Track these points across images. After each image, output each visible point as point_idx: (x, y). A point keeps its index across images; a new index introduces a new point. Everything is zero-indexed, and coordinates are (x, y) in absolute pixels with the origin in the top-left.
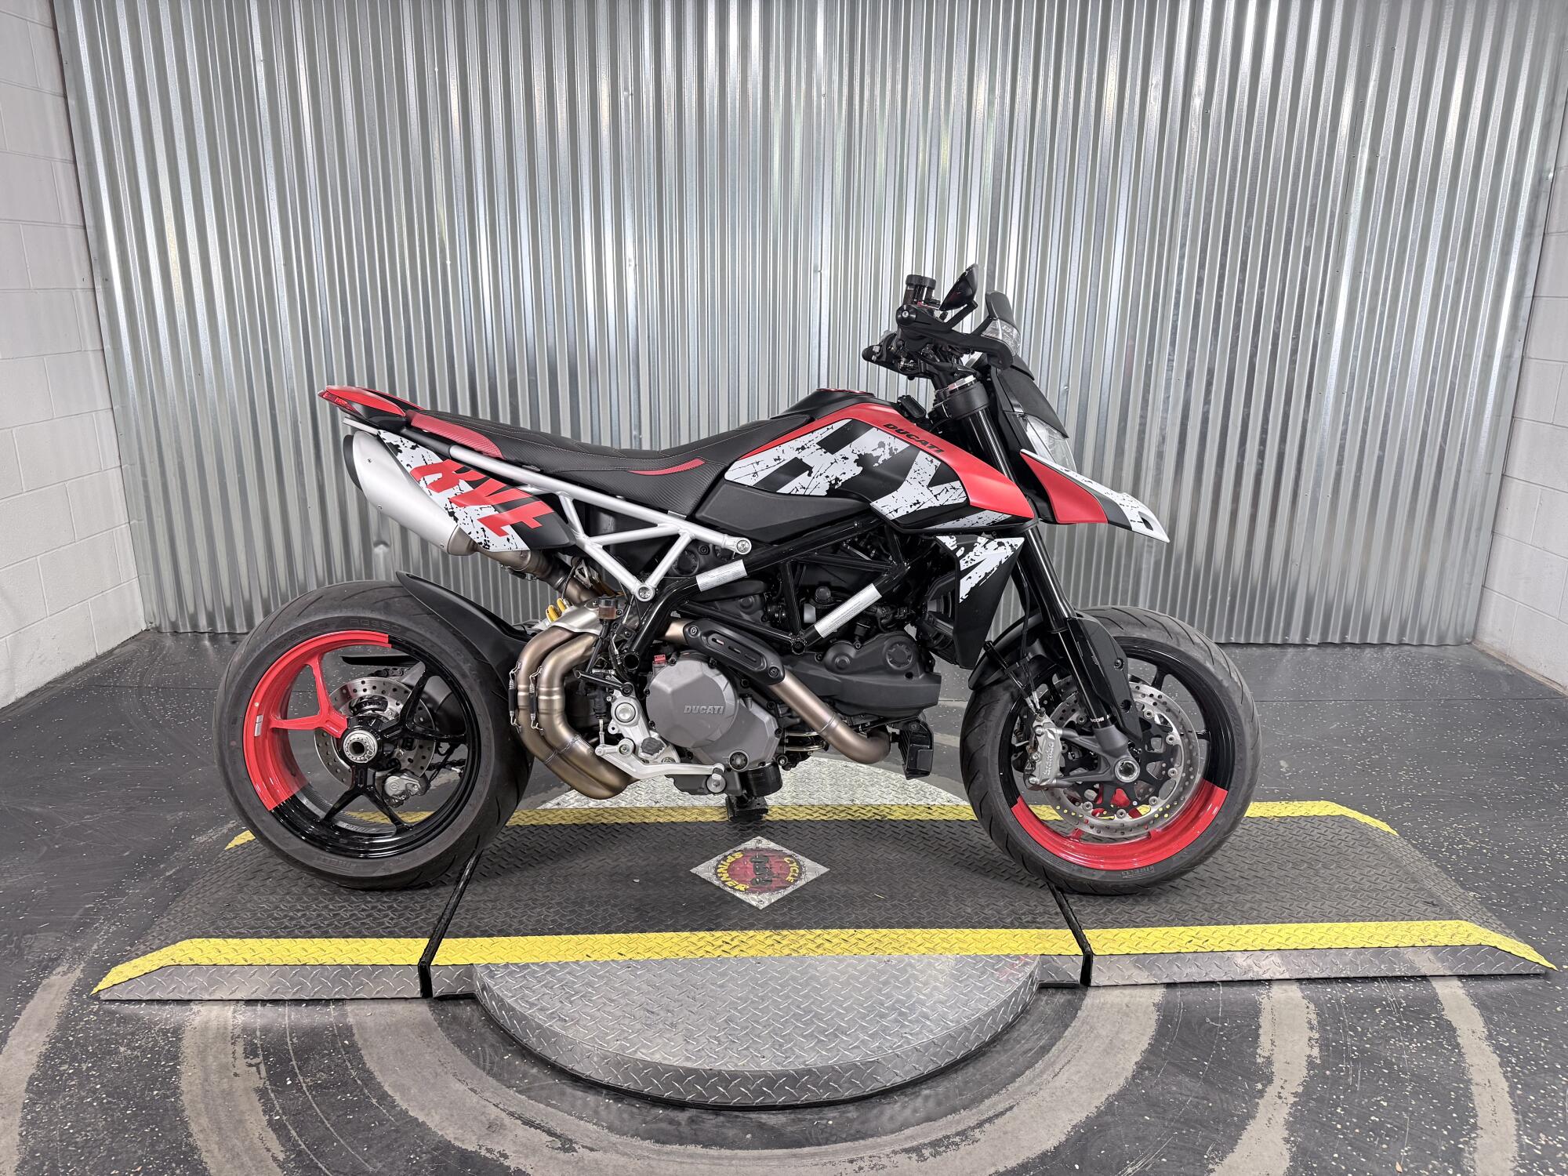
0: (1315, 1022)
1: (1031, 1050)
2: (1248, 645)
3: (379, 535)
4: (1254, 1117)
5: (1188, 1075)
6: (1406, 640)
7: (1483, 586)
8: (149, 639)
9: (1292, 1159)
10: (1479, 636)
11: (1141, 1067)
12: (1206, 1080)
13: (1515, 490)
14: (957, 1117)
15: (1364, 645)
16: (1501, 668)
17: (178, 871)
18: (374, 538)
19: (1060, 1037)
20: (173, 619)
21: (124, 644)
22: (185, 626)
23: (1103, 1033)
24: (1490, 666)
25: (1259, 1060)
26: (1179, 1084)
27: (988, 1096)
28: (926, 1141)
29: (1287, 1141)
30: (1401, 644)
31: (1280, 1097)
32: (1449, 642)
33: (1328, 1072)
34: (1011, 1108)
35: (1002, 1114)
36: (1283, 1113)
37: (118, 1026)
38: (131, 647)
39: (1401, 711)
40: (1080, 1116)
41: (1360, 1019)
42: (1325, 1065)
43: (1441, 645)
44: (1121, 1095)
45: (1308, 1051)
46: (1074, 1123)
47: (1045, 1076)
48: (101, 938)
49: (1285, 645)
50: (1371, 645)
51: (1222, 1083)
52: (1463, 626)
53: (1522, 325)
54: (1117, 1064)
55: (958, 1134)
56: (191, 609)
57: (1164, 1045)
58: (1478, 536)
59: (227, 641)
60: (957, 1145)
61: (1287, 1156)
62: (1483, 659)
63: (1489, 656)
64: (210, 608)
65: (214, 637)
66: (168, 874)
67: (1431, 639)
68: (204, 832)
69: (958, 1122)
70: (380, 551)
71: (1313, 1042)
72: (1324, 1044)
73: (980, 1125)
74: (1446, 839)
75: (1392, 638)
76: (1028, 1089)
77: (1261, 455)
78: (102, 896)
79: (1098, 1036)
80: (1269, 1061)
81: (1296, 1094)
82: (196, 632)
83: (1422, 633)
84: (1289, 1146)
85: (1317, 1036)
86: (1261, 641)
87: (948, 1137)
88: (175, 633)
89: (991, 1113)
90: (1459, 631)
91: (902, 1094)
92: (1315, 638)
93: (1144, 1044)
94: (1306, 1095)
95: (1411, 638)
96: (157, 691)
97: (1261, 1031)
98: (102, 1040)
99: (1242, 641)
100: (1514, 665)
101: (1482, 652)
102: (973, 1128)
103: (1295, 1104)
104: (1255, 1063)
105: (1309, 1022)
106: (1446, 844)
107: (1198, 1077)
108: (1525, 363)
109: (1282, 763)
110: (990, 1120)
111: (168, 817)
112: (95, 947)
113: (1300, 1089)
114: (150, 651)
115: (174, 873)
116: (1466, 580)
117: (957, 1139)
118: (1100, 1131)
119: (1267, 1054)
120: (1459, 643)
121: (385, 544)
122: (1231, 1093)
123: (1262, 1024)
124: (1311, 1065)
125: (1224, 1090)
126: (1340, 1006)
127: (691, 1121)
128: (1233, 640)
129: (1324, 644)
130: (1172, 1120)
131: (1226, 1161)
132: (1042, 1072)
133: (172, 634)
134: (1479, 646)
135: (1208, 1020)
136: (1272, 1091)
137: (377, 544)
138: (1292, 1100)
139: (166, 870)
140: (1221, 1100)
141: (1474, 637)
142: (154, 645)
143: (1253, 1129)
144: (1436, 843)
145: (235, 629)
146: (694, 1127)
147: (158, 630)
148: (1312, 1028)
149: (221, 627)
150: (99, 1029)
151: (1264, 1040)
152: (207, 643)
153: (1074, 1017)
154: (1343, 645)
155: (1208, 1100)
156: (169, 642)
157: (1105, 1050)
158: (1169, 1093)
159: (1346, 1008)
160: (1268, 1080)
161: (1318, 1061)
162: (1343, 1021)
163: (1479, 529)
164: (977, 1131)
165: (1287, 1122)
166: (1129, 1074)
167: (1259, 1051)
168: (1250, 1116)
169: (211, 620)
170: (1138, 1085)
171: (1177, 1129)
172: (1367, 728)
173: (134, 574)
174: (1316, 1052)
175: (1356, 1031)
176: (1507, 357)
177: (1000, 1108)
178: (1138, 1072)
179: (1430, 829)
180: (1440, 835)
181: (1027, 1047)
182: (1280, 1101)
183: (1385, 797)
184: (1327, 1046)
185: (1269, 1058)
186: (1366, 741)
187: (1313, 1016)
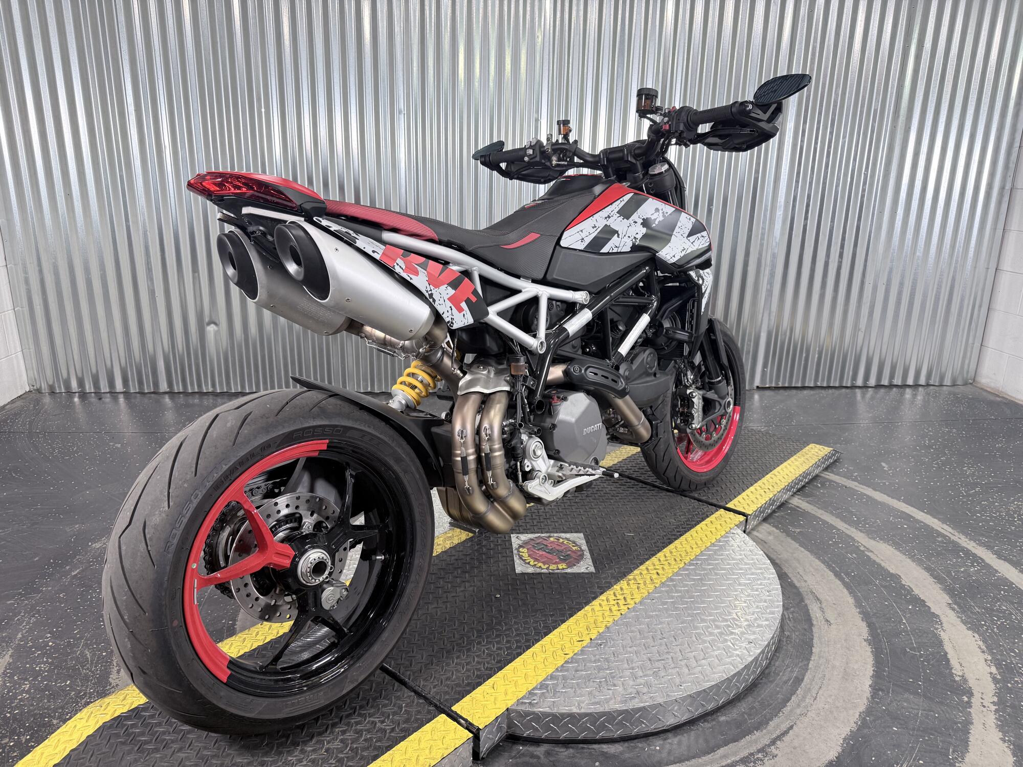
0: (984, 647)
1: (789, 680)
2: (829, 387)
3: (211, 316)
4: (972, 723)
5: (911, 693)
6: (931, 382)
7: (981, 345)
8: (32, 397)
9: (1014, 755)
10: (976, 379)
11: (876, 689)
12: (925, 696)
13: (1005, 280)
14: (754, 737)
15: (904, 386)
16: (999, 399)
17: (83, 571)
18: (207, 320)
19: (807, 669)
20: (51, 383)
21: (13, 402)
22: (60, 387)
23: (838, 664)
24: (992, 398)
25: (957, 679)
26: (907, 700)
27: (771, 719)
28: (737, 758)
29: (1004, 741)
30: (928, 385)
31: (984, 706)
32: (959, 383)
33: (1009, 685)
34: (791, 727)
35: (785, 733)
36: (991, 719)
37: (49, 701)
38: (19, 403)
39: (947, 428)
40: (845, 731)
41: (1015, 643)
42: (1004, 680)
43: (954, 385)
44: (869, 711)
45: (988, 669)
46: (843, 736)
47: (807, 700)
48: (24, 628)
49: (853, 387)
50: (909, 386)
51: (938, 698)
52: (968, 372)
53: (1012, 166)
54: (856, 688)
55: (759, 751)
56: (65, 375)
57: (885, 671)
58: (979, 311)
59: (93, 399)
60: (761, 760)
61: (1009, 753)
62: (984, 394)
63: (989, 392)
64: (80, 375)
65: (83, 395)
66: (73, 574)
67: (947, 381)
68: (99, 540)
69: (756, 741)
70: (211, 329)
71: (989, 662)
72: (998, 666)
73: (773, 742)
74: (1015, 512)
75: (922, 381)
76: (798, 711)
77: (841, 255)
78: (20, 594)
79: (834, 667)
80: (965, 680)
81: (993, 703)
82: (70, 393)
83: (942, 378)
84: (1006, 744)
85: (990, 658)
86: (837, 385)
87: (752, 754)
88: (52, 393)
89: (778, 733)
90: (965, 376)
91: (705, 721)
92: (872, 382)
93: (869, 670)
94: (1001, 704)
95: (935, 382)
96: (45, 435)
97: (949, 656)
98: (36, 715)
99: (825, 385)
100: (1004, 396)
101: (982, 389)
102: (769, 746)
103: (996, 711)
104: (955, 681)
105: (980, 647)
106: (1016, 516)
107: (918, 694)
108: (1013, 193)
109: (883, 464)
110: (779, 738)
111: (68, 529)
112: (20, 636)
113: (996, 699)
114: (34, 406)
115: (78, 573)
116: (971, 341)
117: (760, 755)
118: (865, 742)
119: (960, 674)
120: (965, 384)
121: (215, 324)
122: (947, 705)
123: (947, 651)
124: (994, 679)
125: (942, 703)
126: (995, 634)
127: (548, 754)
128: (819, 384)
129: (878, 386)
130: (914, 729)
131: (967, 760)
132: (804, 697)
133: (49, 394)
134: (979, 385)
135: (908, 650)
136: (976, 701)
137: (209, 324)
138: (993, 708)
139: (71, 570)
140: (942, 711)
141: (974, 380)
142: (37, 402)
143: (976, 733)
144: (1008, 514)
145: (100, 389)
146: (552, 759)
147: (39, 391)
148: (983, 652)
149: (89, 387)
150: (32, 705)
151: (954, 662)
152: (76, 400)
153: (811, 653)
154: (891, 386)
155: (933, 711)
156: (47, 400)
157: (843, 677)
158: (902, 708)
159: (1001, 636)
160: (970, 694)
161: (999, 677)
162: (1003, 646)
163: (980, 306)
164: (773, 747)
165: (998, 726)
166: (869, 695)
167: (953, 671)
168: (968, 722)
169: (81, 383)
170: (877, 703)
171: (921, 737)
172: (929, 440)
173: (19, 349)
174: (994, 670)
175: (1015, 652)
176: (1002, 188)
177: (784, 727)
178: (874, 693)
179: (1001, 506)
180: (1009, 510)
181: (785, 678)
182: (985, 709)
183: (961, 485)
184: (1000, 664)
185: (963, 676)
186: (933, 449)
187: (981, 643)
